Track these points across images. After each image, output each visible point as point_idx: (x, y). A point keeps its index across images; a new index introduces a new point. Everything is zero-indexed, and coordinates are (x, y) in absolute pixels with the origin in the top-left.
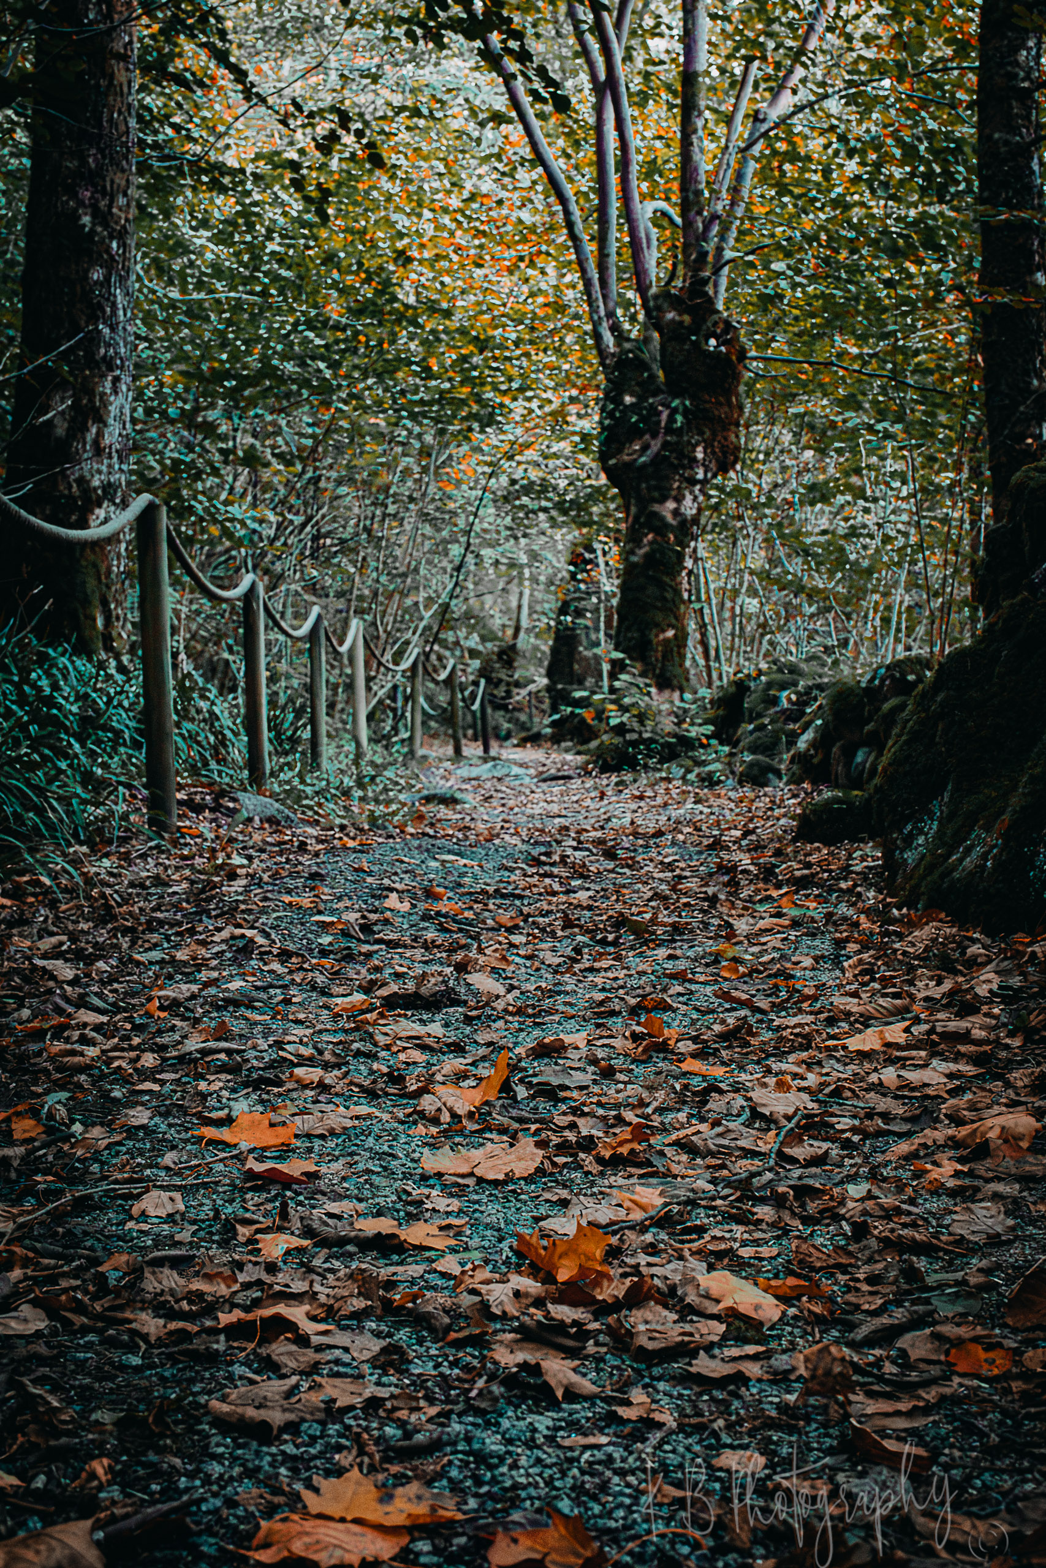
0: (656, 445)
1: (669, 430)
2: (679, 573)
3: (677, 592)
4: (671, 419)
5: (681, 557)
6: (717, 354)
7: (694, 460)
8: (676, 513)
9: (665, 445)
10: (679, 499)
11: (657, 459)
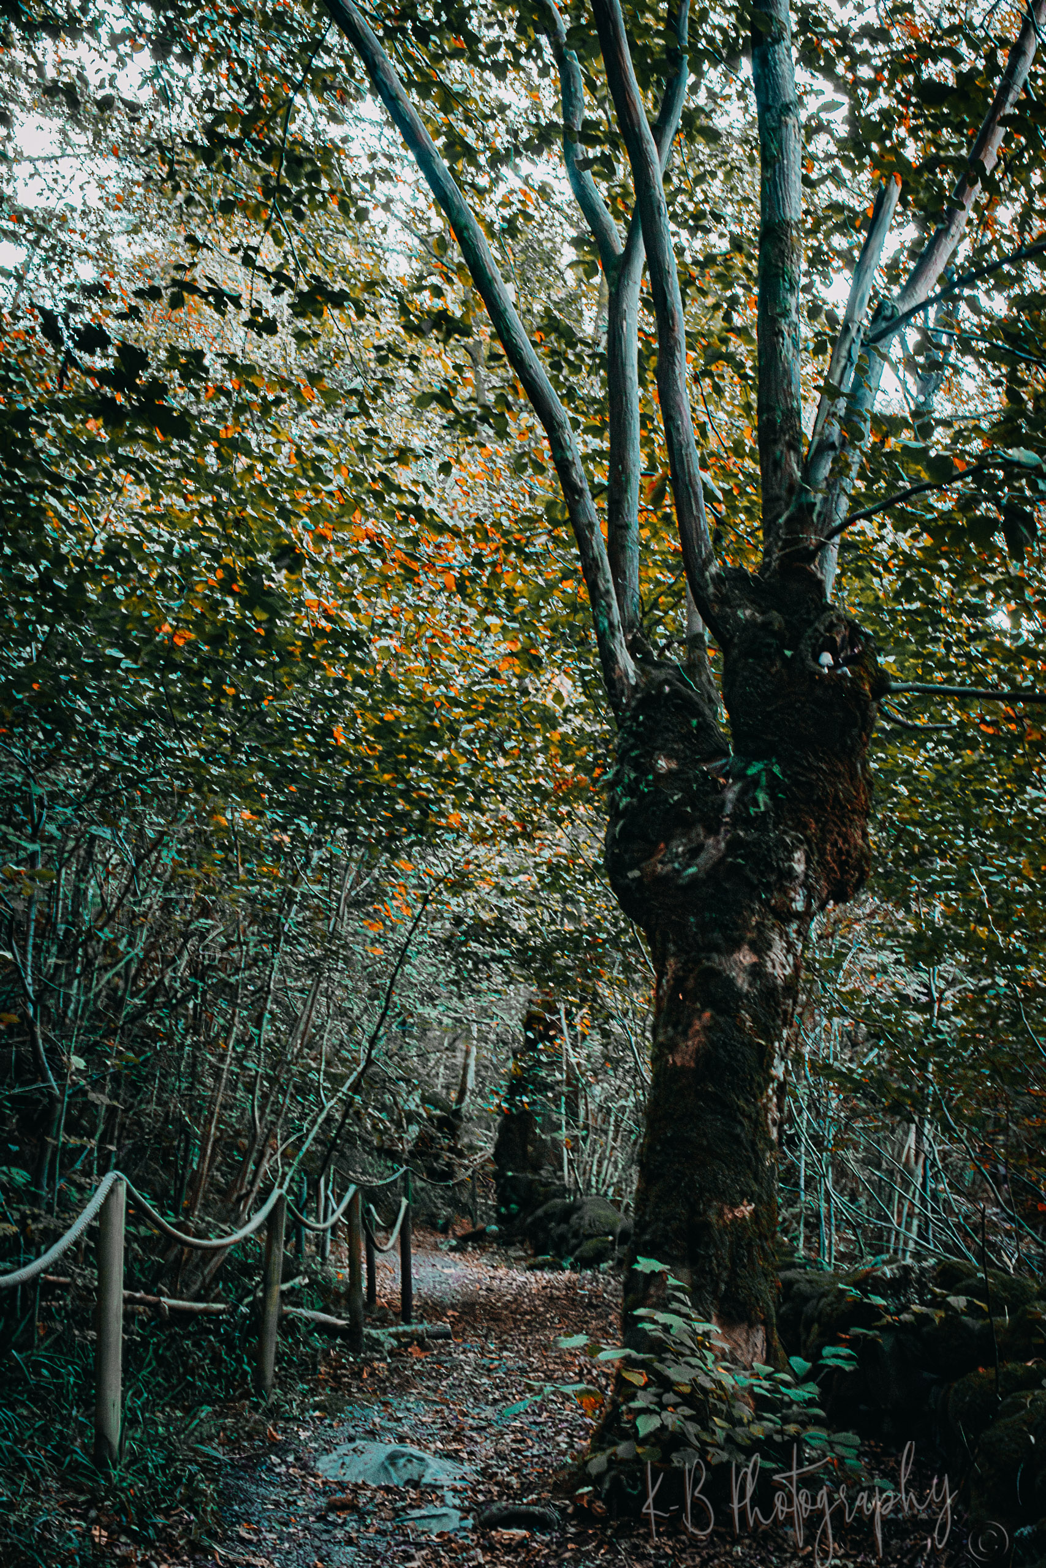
0: (715, 847)
1: (741, 819)
2: (763, 1089)
3: (759, 1125)
4: (745, 799)
5: (764, 1058)
6: (835, 681)
7: (790, 874)
8: (756, 972)
9: (734, 845)
10: (761, 947)
11: (717, 872)
